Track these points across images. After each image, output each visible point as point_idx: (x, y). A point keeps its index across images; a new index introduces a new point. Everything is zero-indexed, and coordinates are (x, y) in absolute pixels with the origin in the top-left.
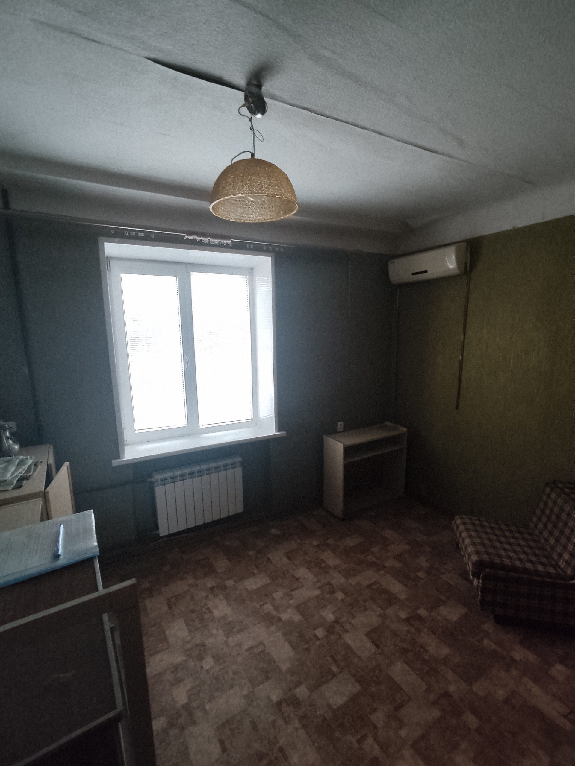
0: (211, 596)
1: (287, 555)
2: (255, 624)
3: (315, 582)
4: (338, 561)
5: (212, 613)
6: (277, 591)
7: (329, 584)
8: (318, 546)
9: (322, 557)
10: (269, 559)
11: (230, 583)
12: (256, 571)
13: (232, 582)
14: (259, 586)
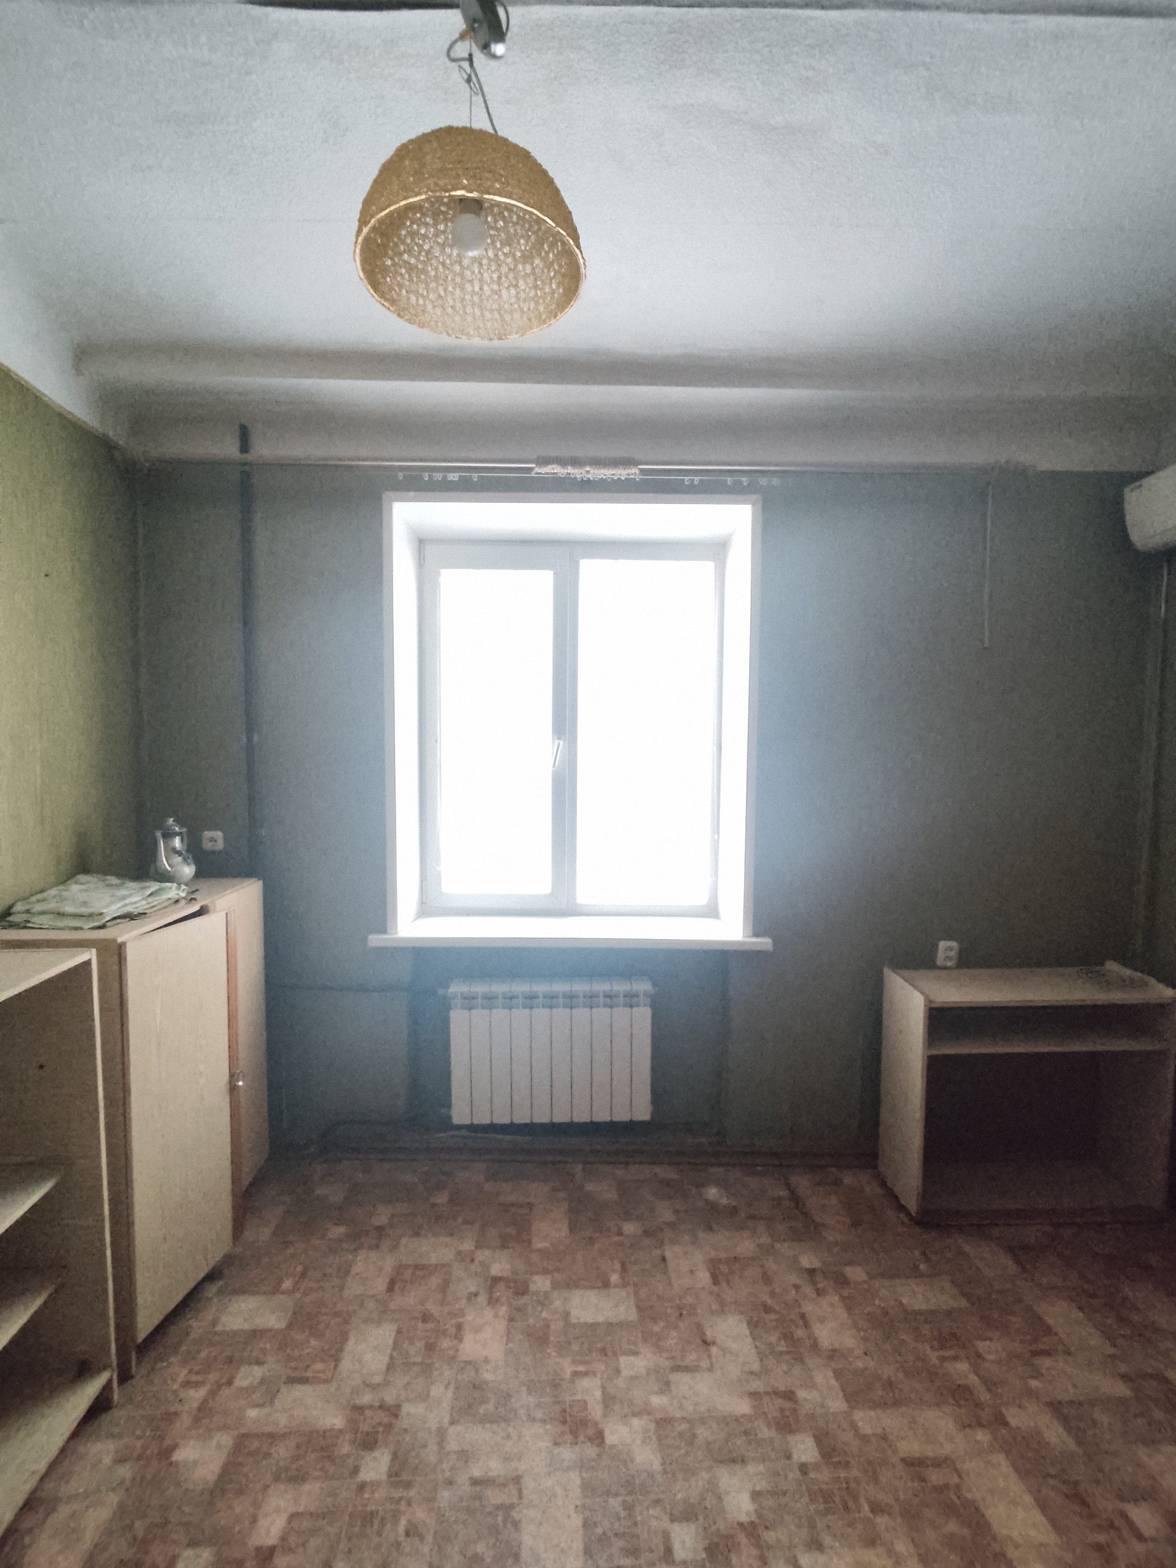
0: (482, 1299)
1: (714, 1265)
2: (534, 1420)
3: (752, 1373)
4: (849, 1341)
5: (461, 1340)
6: (635, 1353)
7: (789, 1396)
8: (811, 1272)
9: (809, 1308)
10: (664, 1259)
11: (541, 1283)
12: (614, 1278)
13: (548, 1283)
14: (600, 1319)
